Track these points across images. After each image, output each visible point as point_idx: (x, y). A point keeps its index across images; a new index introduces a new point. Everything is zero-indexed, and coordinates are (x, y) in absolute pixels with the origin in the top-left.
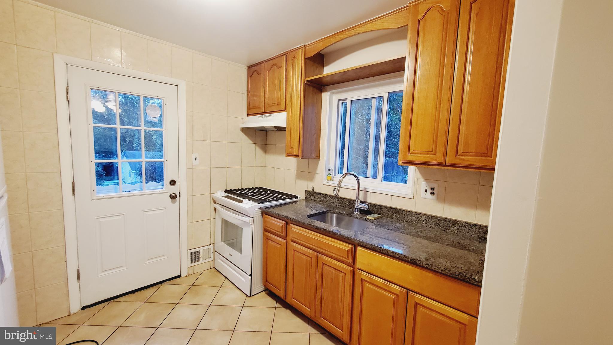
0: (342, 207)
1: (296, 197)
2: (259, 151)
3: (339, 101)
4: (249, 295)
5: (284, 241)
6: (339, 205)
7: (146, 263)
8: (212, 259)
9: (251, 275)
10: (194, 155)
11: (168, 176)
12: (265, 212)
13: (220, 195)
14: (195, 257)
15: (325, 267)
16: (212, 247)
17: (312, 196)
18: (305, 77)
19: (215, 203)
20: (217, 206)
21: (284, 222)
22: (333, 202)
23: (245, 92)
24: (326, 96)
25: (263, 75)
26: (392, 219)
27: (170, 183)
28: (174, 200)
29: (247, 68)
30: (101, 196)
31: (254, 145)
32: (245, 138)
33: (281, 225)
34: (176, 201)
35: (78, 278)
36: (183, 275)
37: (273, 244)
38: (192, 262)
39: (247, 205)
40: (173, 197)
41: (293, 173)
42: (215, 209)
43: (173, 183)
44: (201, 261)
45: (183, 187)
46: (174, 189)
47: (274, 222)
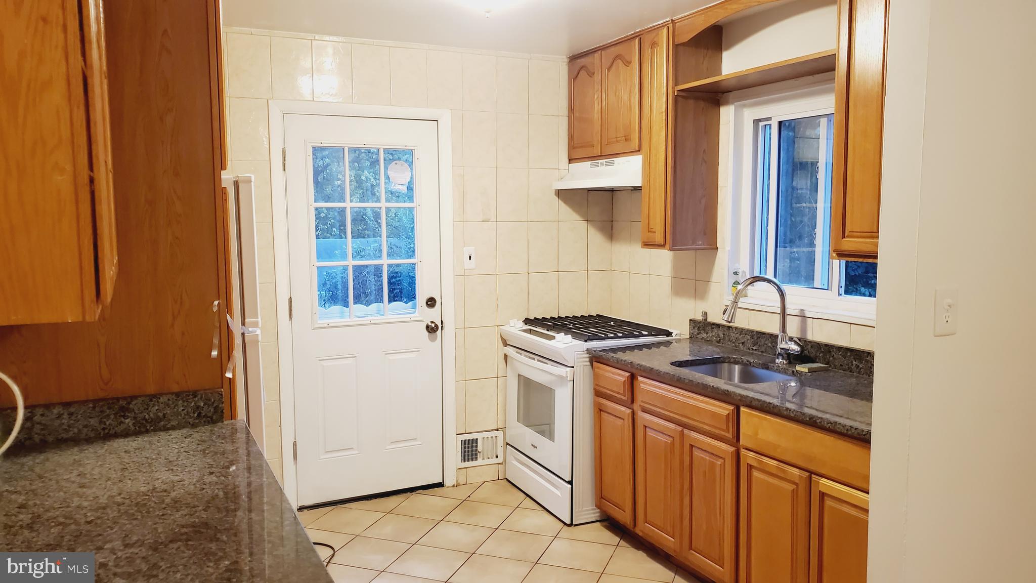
0: (760, 353)
1: (669, 334)
2: (596, 237)
3: (756, 122)
4: (568, 522)
5: (629, 411)
6: (754, 348)
7: (388, 447)
8: (500, 460)
9: (571, 483)
10: (468, 250)
11: (423, 292)
12: (596, 358)
13: (515, 328)
14: (470, 450)
15: (696, 453)
16: (500, 434)
17: (702, 332)
18: (676, 83)
19: (506, 344)
20: (510, 351)
21: (627, 374)
22: (743, 343)
23: (565, 111)
24: (727, 113)
25: (597, 77)
26: (851, 371)
27: (427, 303)
28: (433, 335)
29: (566, 60)
30: (323, 322)
31: (585, 224)
32: (565, 211)
33: (622, 379)
34: (437, 337)
35: (294, 457)
36: (448, 483)
37: (612, 418)
38: (463, 460)
39: (563, 342)
40: (432, 329)
41: (666, 283)
42: (506, 356)
43: (431, 302)
44: (480, 462)
45: (447, 311)
46: (432, 315)
47: (608, 374)
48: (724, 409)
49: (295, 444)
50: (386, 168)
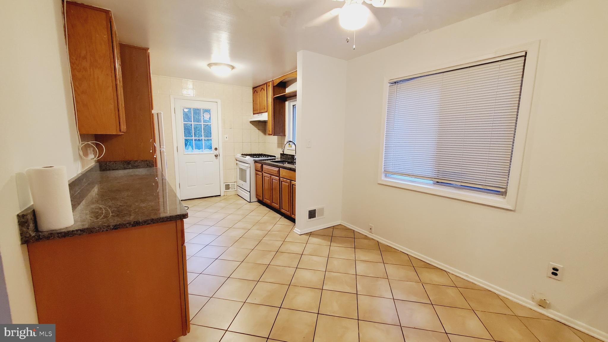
1: (275, 157)
2: (261, 134)
3: (293, 106)
4: (249, 201)
5: (261, 173)
7: (205, 186)
8: (236, 190)
9: (250, 192)
10: (226, 136)
11: (214, 146)
12: (256, 162)
13: (239, 156)
14: (227, 187)
15: (273, 180)
16: (235, 183)
17: (283, 156)
18: (274, 95)
19: (237, 160)
20: (238, 162)
21: (261, 164)
23: (252, 102)
24: (287, 103)
25: (258, 93)
28: (217, 158)
29: (252, 89)
30: (187, 153)
31: (258, 130)
32: (252, 126)
33: (260, 166)
35: (180, 187)
36: (221, 195)
37: (258, 175)
38: (226, 190)
39: (248, 157)
40: (216, 156)
41: (276, 145)
42: (237, 164)
43: (216, 149)
44: (230, 190)
45: (220, 151)
46: (216, 152)
47: (258, 165)
48: (277, 169)
49: (179, 184)
50: (203, 114)
